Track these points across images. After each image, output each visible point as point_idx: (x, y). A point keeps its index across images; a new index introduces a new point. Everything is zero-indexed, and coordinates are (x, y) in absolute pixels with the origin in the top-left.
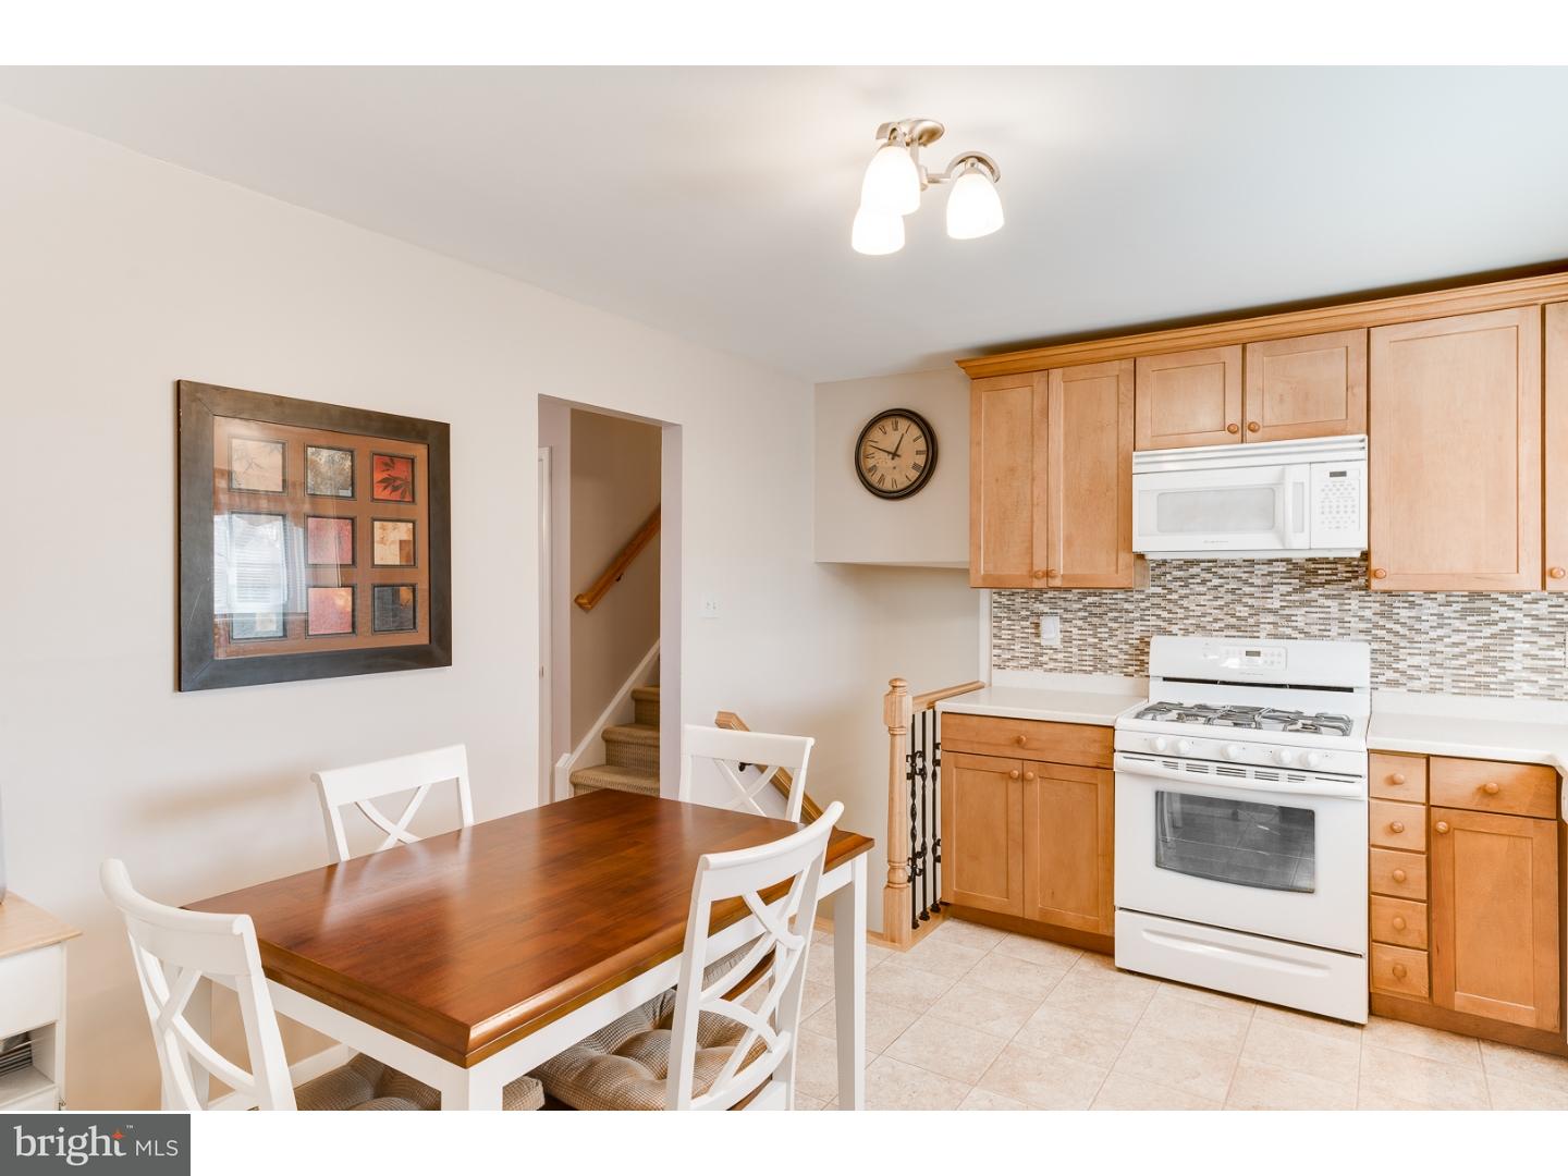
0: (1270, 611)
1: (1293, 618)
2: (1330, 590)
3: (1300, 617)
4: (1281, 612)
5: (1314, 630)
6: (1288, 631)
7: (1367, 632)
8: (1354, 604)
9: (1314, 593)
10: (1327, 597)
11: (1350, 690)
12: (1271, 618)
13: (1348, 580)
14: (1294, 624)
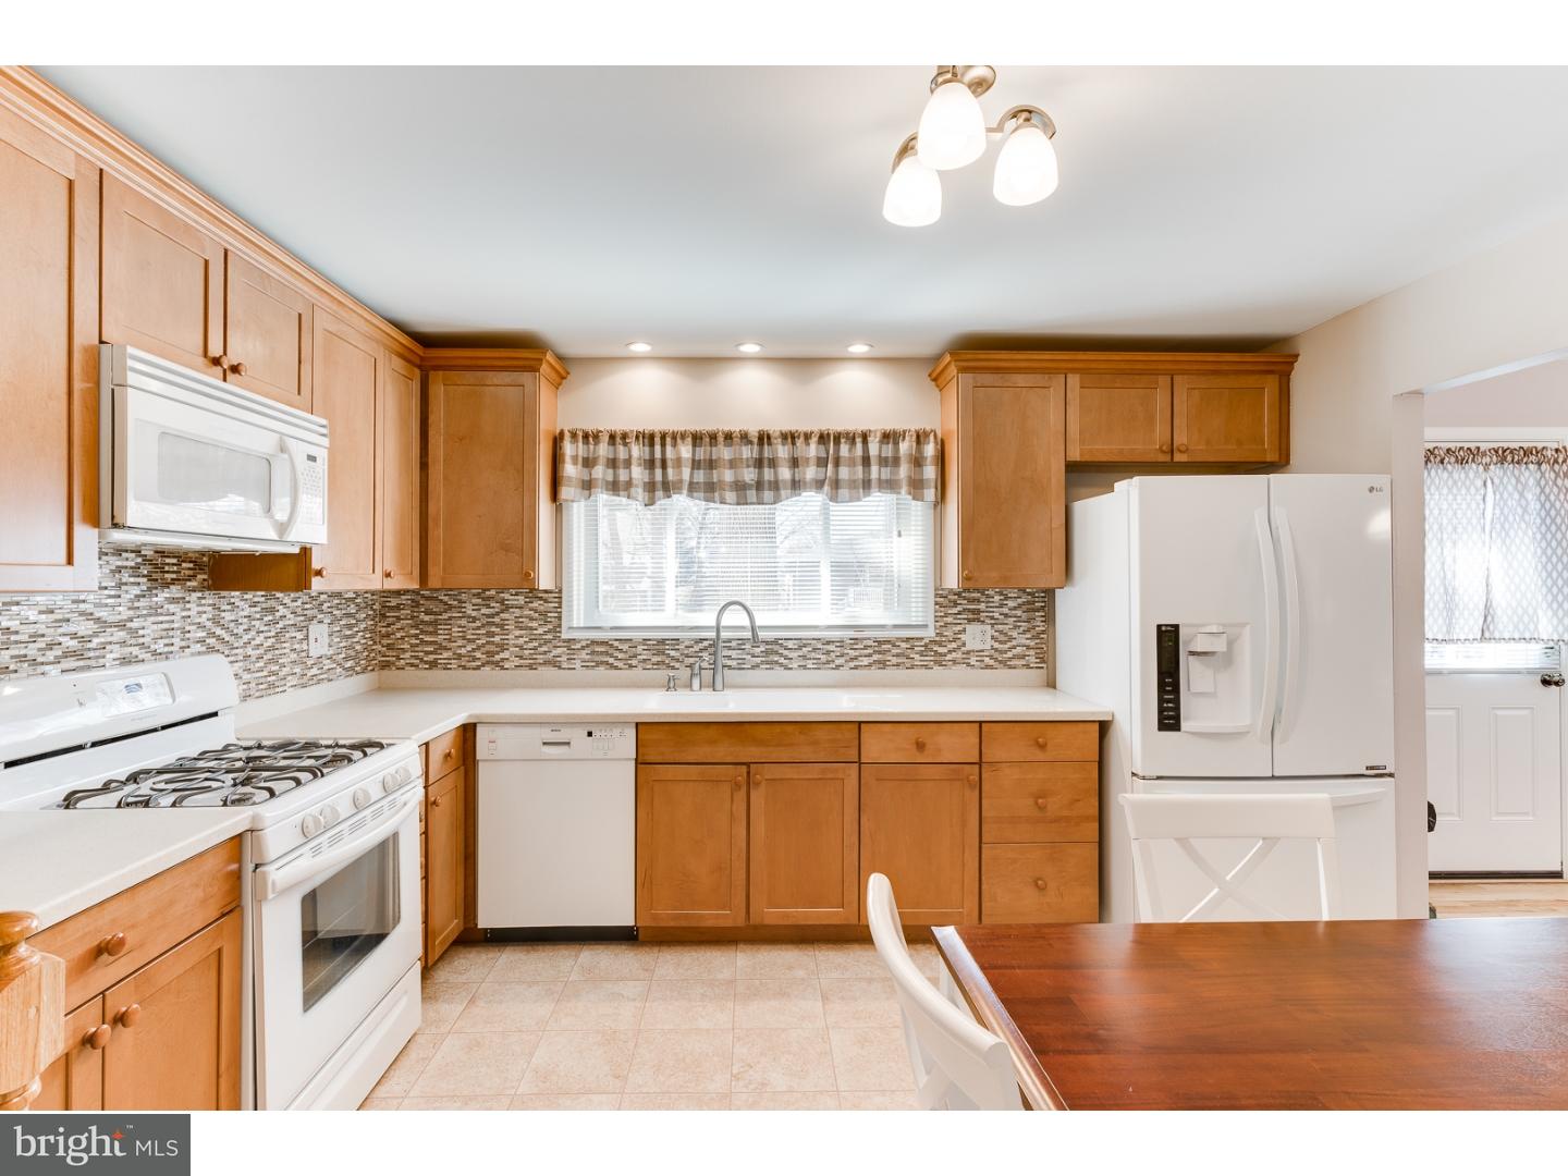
0: (121, 625)
1: (141, 632)
2: (175, 591)
3: (150, 629)
4: (129, 625)
5: (160, 646)
6: (135, 651)
7: (202, 641)
8: (194, 609)
9: (162, 596)
10: (173, 600)
11: (215, 714)
12: (122, 634)
13: (192, 577)
14: (141, 640)
